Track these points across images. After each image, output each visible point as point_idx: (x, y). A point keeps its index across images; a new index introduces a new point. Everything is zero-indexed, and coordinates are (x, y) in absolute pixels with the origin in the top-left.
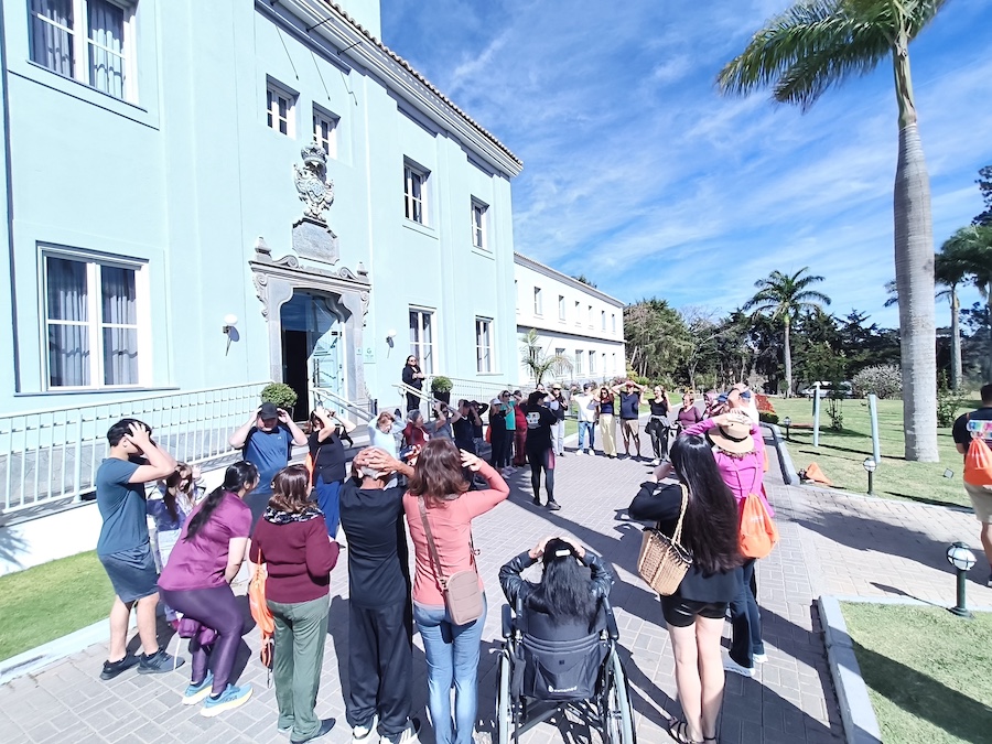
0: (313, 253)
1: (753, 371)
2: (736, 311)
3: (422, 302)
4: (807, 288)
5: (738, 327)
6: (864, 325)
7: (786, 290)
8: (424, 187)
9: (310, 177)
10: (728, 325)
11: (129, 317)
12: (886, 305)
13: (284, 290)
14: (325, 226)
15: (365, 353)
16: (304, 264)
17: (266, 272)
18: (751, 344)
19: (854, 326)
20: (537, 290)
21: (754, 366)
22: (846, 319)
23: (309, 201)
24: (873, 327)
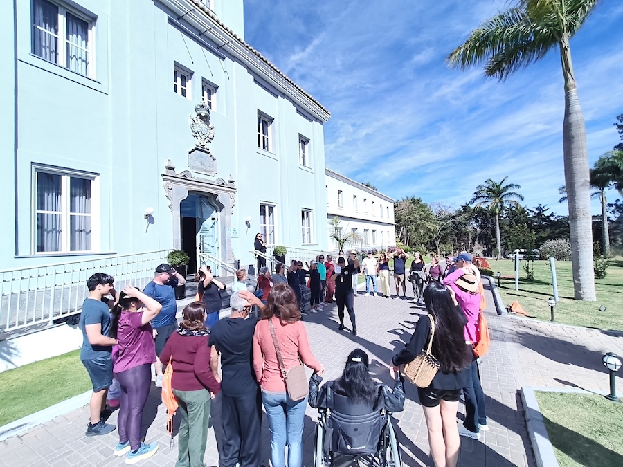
0: (201, 169)
1: (476, 243)
2: (465, 205)
3: (269, 199)
4: (510, 190)
5: (466, 215)
6: (546, 214)
7: (496, 191)
8: (270, 129)
9: (200, 122)
10: (460, 213)
11: (86, 209)
12: (560, 201)
13: (182, 192)
14: (208, 153)
15: (232, 231)
16: (195, 176)
17: (171, 181)
18: (475, 225)
19: (540, 214)
20: (340, 192)
21: (477, 239)
22: (535, 210)
23: (199, 138)
24: (552, 215)
